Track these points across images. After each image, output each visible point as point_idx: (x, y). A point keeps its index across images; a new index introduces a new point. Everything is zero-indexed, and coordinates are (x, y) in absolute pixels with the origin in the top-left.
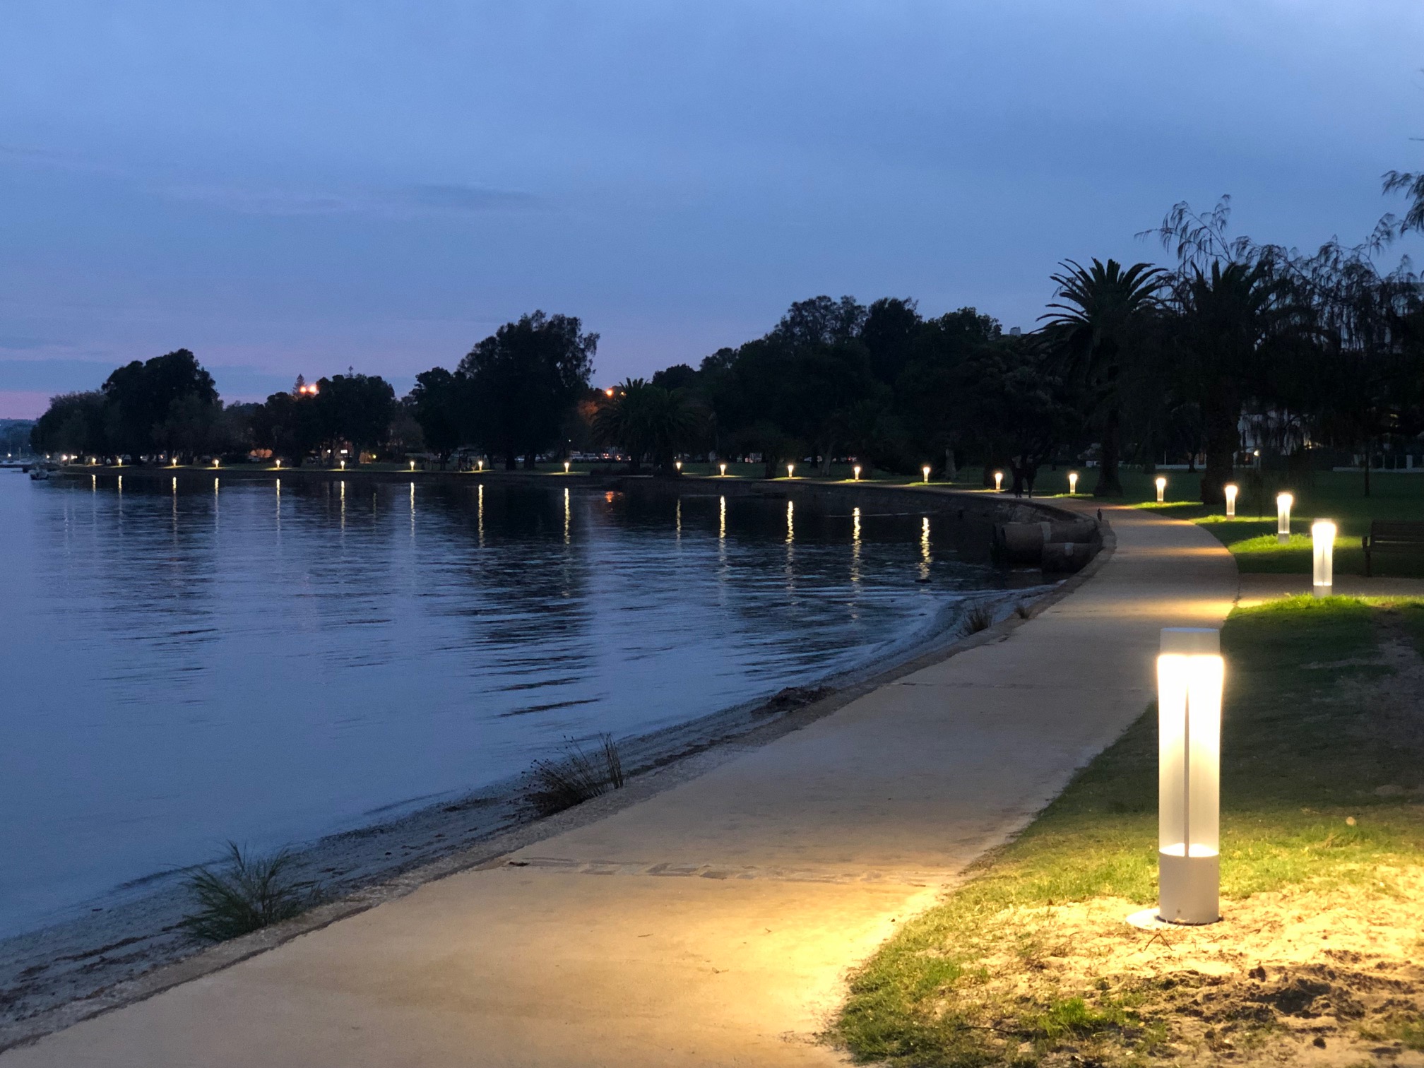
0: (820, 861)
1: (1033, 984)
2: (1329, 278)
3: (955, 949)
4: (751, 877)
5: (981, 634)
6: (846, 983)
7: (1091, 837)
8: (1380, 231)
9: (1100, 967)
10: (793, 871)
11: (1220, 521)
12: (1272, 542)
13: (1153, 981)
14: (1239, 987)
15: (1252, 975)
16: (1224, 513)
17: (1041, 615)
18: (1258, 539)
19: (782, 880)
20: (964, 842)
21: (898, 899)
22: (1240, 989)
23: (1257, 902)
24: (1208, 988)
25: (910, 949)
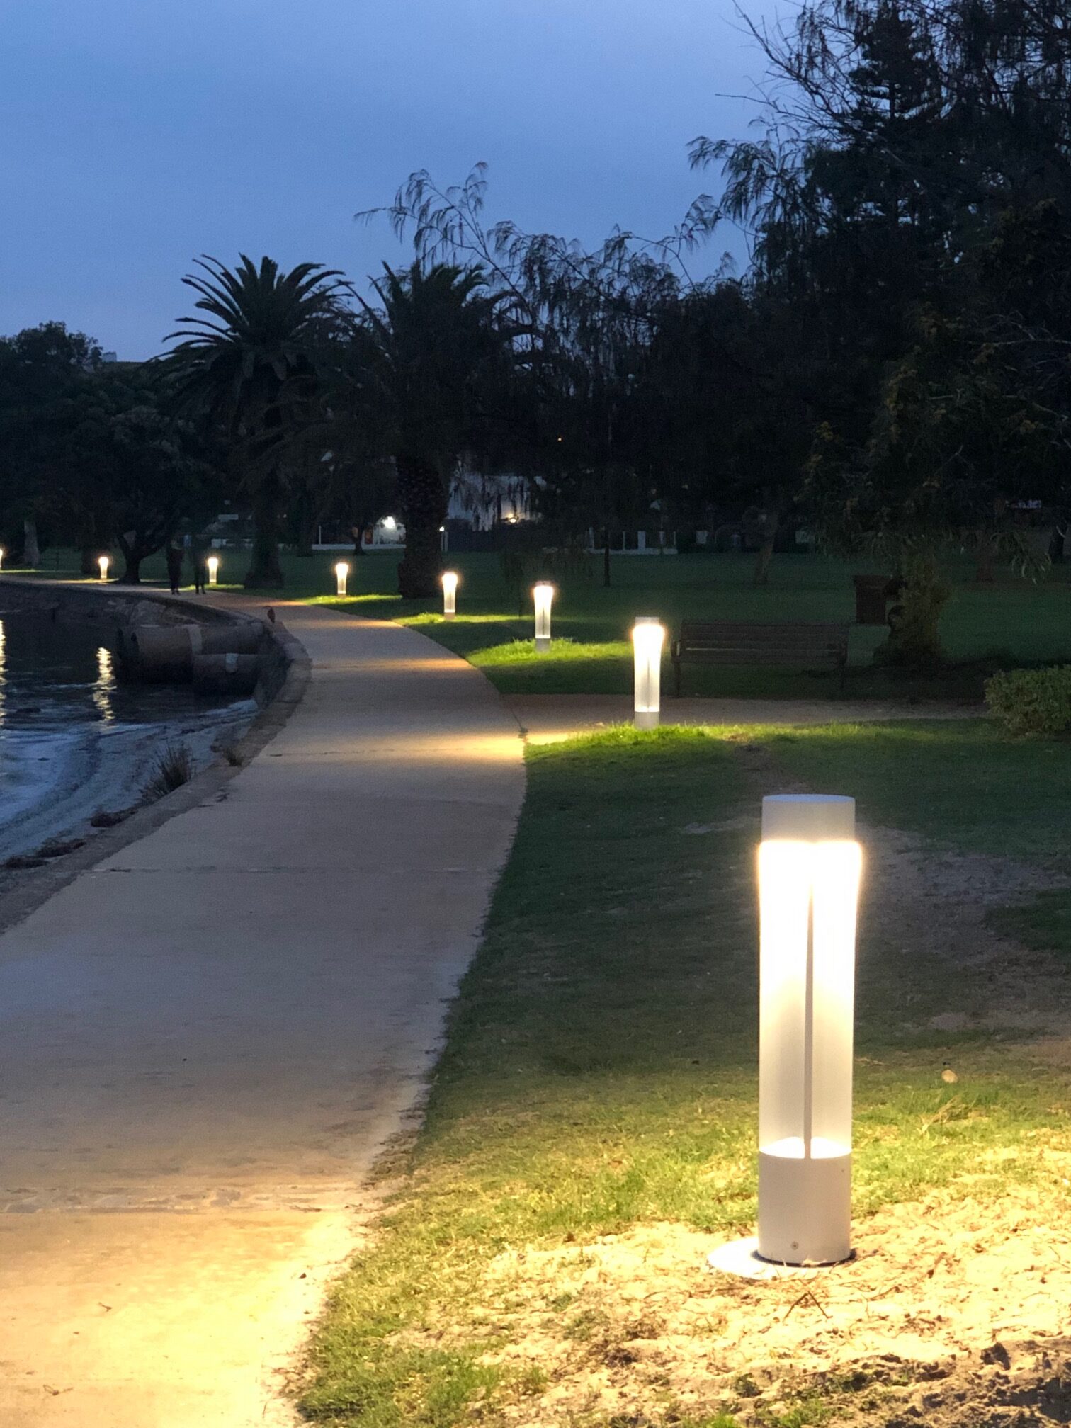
0: (130, 1174)
1: (625, 1390)
2: (610, 284)
3: (450, 1329)
4: (30, 1209)
5: (186, 790)
6: (283, 1400)
7: (558, 1117)
8: (692, 219)
9: (728, 1354)
10: (94, 1193)
11: (436, 622)
12: (529, 651)
13: (830, 1376)
14: (977, 1381)
15: (987, 1358)
16: (441, 611)
17: (256, 760)
18: (508, 647)
19: (84, 1211)
20: (343, 1129)
21: (290, 1237)
22: (979, 1385)
23: (892, 1221)
24: (924, 1385)
25: (373, 1333)
